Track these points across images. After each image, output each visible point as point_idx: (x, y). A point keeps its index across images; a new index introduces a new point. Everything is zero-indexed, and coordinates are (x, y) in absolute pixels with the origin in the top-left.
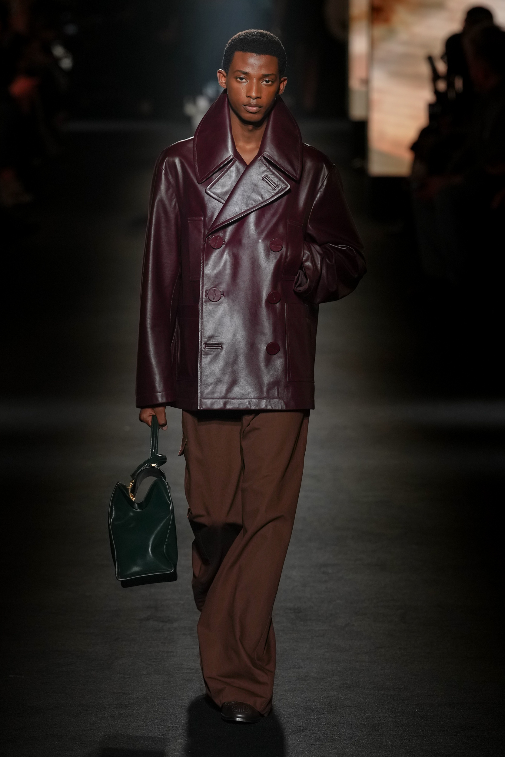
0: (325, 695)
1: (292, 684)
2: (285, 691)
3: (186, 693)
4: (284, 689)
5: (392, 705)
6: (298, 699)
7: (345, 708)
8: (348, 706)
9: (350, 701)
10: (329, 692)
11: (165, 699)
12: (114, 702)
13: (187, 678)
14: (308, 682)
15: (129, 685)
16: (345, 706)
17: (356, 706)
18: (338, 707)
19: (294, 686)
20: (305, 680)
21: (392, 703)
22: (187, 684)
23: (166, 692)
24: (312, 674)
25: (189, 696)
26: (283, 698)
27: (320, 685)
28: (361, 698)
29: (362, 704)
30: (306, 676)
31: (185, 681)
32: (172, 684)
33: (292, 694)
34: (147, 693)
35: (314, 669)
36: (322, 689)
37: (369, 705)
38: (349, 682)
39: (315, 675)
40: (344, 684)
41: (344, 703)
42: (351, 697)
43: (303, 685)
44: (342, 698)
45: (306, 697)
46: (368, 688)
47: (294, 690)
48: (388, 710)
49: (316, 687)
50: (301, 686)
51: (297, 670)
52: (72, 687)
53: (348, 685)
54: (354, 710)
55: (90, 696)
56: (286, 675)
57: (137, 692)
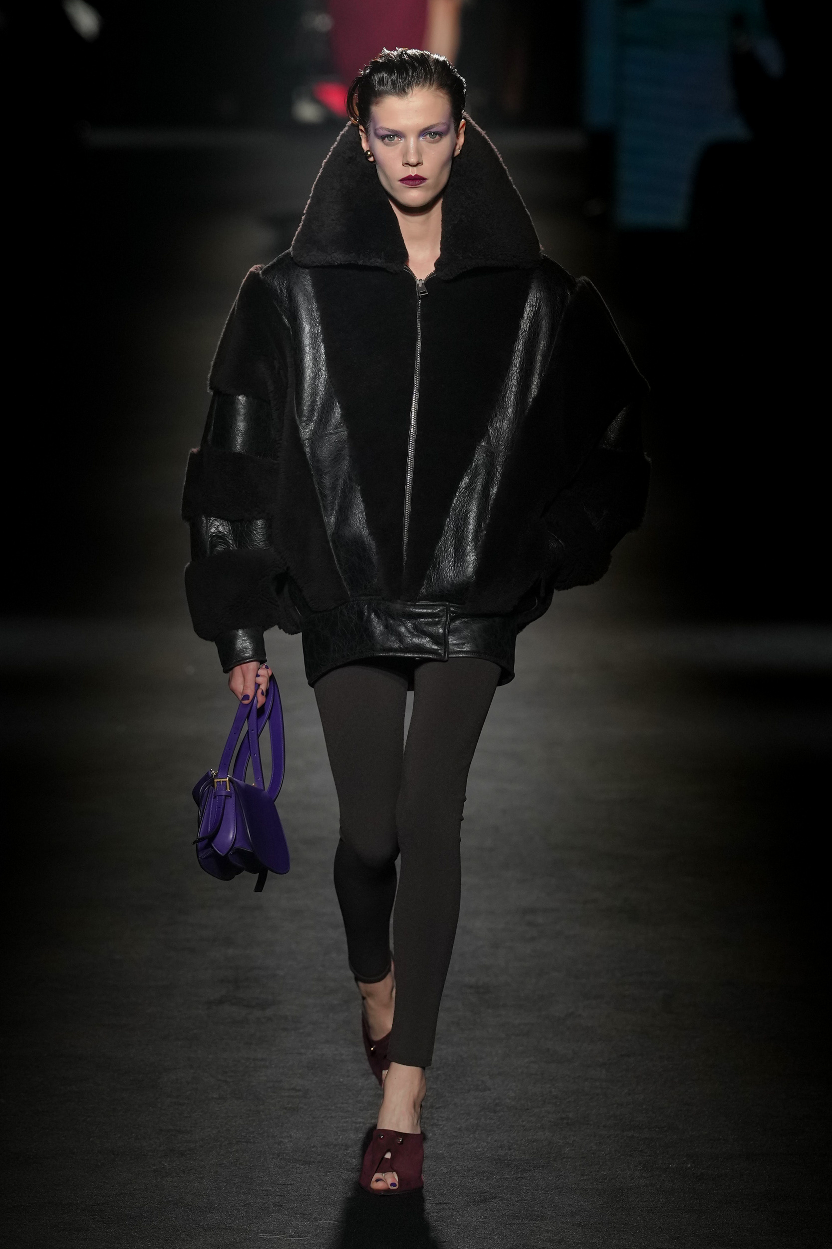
0: (530, 1138)
1: (472, 1118)
2: (460, 1129)
3: (288, 1132)
4: (458, 1126)
5: (647, 1156)
6: (482, 1143)
7: (564, 1160)
8: (570, 1158)
9: (573, 1148)
10: (537, 1132)
11: (251, 1143)
12: (160, 1146)
13: (290, 1105)
14: (500, 1114)
15: (186, 1117)
16: (564, 1158)
17: (584, 1158)
18: (552, 1159)
19: (476, 1122)
20: (495, 1112)
21: (646, 1153)
22: (288, 1116)
23: (251, 1129)
24: (508, 1101)
25: (291, 1138)
26: (456, 1143)
27: (521, 1120)
28: (592, 1144)
29: (593, 1154)
30: (496, 1105)
31: (285, 1111)
32: (263, 1117)
33: (471, 1136)
34: (219, 1131)
35: (511, 1091)
36: (524, 1126)
37: (606, 1155)
38: (571, 1115)
39: (513, 1103)
40: (562, 1119)
41: (563, 1152)
42: (574, 1141)
43: (491, 1119)
44: (559, 1142)
45: (495, 1141)
46: (604, 1126)
47: (475, 1128)
48: (640, 1164)
49: (513, 1124)
50: (488, 1121)
51: (481, 1094)
52: (88, 1119)
53: (569, 1121)
54: (580, 1165)
55: (119, 1135)
56: (462, 1101)
57: (201, 1129)
